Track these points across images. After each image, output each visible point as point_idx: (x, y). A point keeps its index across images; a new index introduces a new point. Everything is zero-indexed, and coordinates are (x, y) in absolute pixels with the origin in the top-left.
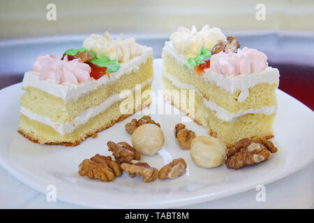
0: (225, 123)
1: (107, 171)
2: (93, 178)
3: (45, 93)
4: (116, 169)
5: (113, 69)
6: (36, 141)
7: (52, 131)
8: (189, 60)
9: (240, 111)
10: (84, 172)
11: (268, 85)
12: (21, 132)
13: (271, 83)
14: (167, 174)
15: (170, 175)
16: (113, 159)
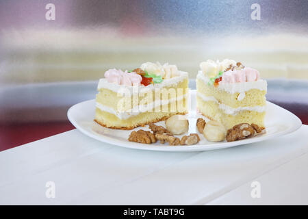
0: (229, 116)
1: (146, 138)
2: (137, 142)
3: (111, 91)
4: (152, 138)
5: (158, 81)
6: (105, 126)
7: (114, 117)
8: (211, 79)
9: (239, 108)
10: (131, 139)
11: (259, 91)
12: (96, 121)
13: (261, 90)
14: (184, 141)
15: (186, 142)
16: (152, 132)
